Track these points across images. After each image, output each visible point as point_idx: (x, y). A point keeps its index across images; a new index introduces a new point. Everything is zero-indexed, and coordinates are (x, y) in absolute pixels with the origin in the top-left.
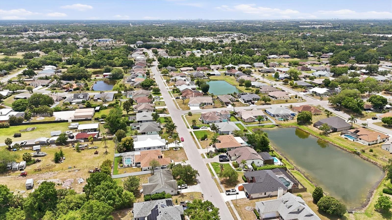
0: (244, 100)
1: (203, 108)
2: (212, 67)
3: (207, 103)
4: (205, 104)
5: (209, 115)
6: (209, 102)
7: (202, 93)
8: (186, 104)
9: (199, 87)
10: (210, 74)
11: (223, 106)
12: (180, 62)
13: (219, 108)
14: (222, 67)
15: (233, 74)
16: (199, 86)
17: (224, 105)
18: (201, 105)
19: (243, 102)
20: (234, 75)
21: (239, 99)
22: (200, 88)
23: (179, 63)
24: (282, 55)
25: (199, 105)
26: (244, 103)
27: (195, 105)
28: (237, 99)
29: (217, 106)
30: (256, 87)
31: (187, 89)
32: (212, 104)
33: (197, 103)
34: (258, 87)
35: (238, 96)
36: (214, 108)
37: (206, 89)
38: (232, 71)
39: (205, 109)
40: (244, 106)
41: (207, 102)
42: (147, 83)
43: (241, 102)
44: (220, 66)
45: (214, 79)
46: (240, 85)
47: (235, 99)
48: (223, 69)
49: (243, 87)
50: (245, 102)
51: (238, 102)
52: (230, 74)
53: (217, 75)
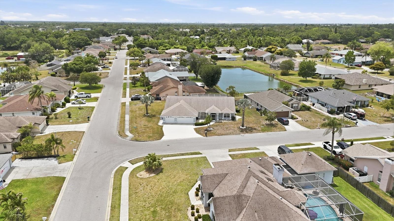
1: (207, 132)
2: (219, 49)
3: (221, 115)
4: (213, 116)
5: (244, 186)
6: (224, 112)
7: (203, 87)
8: (154, 116)
9: (197, 76)
10: (217, 56)
11: (272, 125)
12: (168, 45)
13: (259, 131)
14: (235, 50)
15: (258, 58)
16: (195, 73)
17: (273, 122)
18: (200, 121)
19: (325, 113)
20: (261, 59)
22: (199, 77)
23: (165, 47)
24: (318, 39)
25: (193, 120)
26: (331, 116)
27: (180, 120)
29: (251, 125)
30: (322, 77)
31: (168, 78)
32: (233, 119)
33: (187, 114)
34: (326, 77)
36: (242, 131)
37: (213, 76)
38: (256, 52)
39: (215, 134)
41: (218, 111)
42: (77, 65)
43: (318, 113)
44: (233, 49)
46: (283, 74)
47: (298, 104)
48: (237, 52)
49: (291, 77)
52: (254, 57)
53: (230, 58)
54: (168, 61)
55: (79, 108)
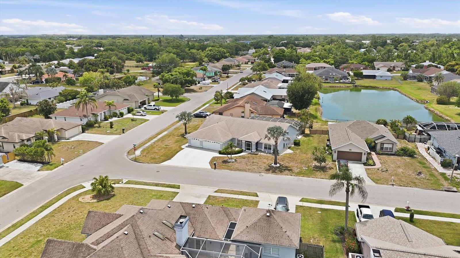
0: (440, 152)
2: (379, 64)
3: (260, 144)
15: (426, 78)
19: (436, 164)
20: (430, 79)
21: (420, 145)
25: (219, 146)
26: (441, 170)
28: (410, 146)
29: (290, 164)
31: (253, 96)
35: (421, 133)
36: (270, 169)
38: (427, 70)
39: (229, 167)
40: (436, 186)
41: (253, 139)
43: (423, 162)
45: (367, 85)
46: (440, 102)
47: (393, 144)
48: (406, 70)
49: (451, 107)
50: (445, 165)
51: (407, 159)
52: (418, 76)
53: (381, 77)
54: (289, 76)
55: (132, 120)
